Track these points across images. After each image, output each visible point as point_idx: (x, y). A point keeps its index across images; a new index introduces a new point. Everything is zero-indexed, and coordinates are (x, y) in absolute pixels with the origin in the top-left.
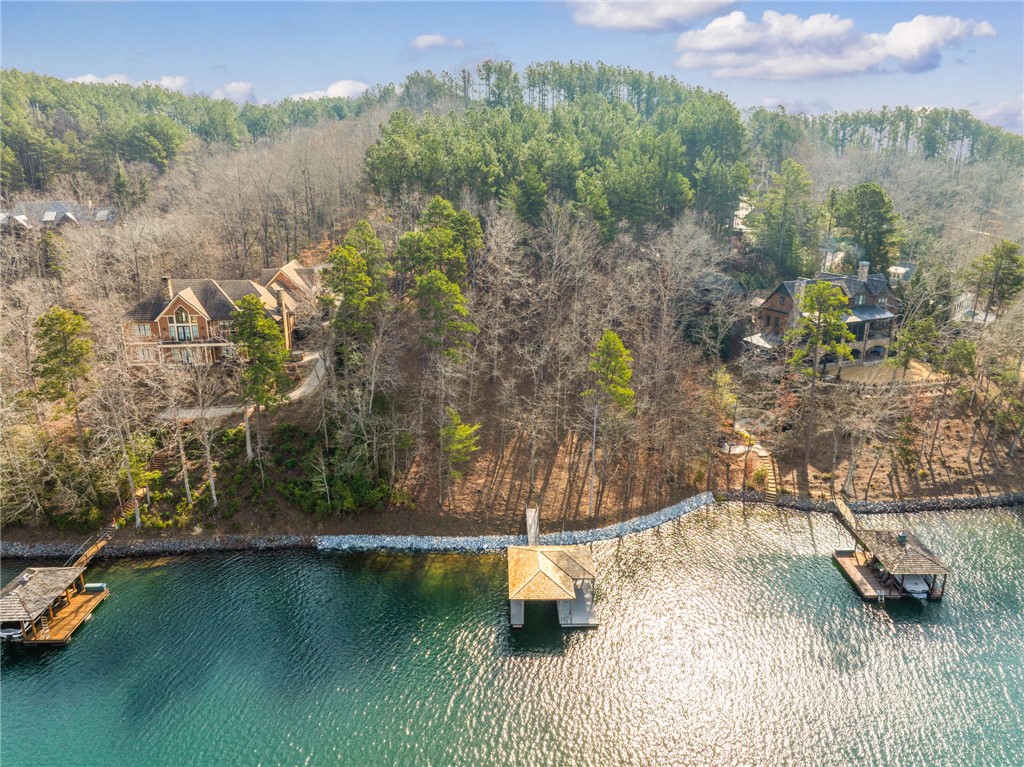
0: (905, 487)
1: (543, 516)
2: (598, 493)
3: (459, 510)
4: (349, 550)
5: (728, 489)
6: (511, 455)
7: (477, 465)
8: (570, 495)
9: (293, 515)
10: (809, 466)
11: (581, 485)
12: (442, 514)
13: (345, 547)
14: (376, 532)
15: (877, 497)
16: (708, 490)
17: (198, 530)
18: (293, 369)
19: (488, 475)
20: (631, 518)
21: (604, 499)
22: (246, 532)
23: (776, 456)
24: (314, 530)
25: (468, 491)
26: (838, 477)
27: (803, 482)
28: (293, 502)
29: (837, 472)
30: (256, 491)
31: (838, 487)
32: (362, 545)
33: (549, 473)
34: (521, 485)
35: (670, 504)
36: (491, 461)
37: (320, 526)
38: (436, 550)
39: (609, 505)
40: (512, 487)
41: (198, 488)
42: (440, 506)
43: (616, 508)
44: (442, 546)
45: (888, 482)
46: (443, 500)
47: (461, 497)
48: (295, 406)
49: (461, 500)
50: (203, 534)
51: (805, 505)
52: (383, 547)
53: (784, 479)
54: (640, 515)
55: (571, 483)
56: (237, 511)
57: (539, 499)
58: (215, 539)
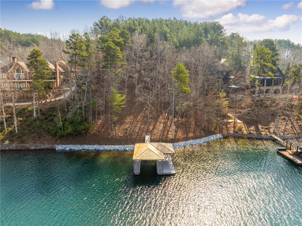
0: (299, 131)
1: (152, 138)
2: (175, 131)
3: (117, 135)
4: (69, 150)
5: (228, 133)
6: (140, 118)
7: (126, 121)
8: (164, 131)
9: (48, 137)
10: (259, 125)
11: (168, 128)
12: (110, 137)
13: (68, 149)
14: (81, 144)
15: (288, 134)
16: (220, 133)
17: (7, 142)
18: (60, 91)
19: (130, 124)
20: (189, 140)
21: (178, 133)
22: (27, 143)
23: (245, 122)
24: (56, 143)
25: (122, 129)
26: (271, 128)
27: (257, 129)
28: (48, 132)
29: (270, 126)
30: (34, 128)
31: (272, 131)
32: (75, 148)
33: (156, 124)
34: (144, 127)
35: (205, 137)
36: (132, 119)
37: (59, 141)
38: (106, 150)
39: (180, 135)
40: (140, 128)
41: (10, 127)
42: (109, 134)
43: (183, 136)
44: (109, 149)
45: (291, 129)
46: (111, 132)
47: (118, 131)
48: (57, 101)
49: (119, 132)
50: (9, 144)
51: (259, 137)
52: (84, 149)
53: (249, 129)
54: (193, 139)
55: (164, 127)
56: (25, 135)
57: (151, 132)
58: (13, 146)
